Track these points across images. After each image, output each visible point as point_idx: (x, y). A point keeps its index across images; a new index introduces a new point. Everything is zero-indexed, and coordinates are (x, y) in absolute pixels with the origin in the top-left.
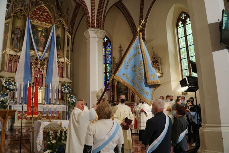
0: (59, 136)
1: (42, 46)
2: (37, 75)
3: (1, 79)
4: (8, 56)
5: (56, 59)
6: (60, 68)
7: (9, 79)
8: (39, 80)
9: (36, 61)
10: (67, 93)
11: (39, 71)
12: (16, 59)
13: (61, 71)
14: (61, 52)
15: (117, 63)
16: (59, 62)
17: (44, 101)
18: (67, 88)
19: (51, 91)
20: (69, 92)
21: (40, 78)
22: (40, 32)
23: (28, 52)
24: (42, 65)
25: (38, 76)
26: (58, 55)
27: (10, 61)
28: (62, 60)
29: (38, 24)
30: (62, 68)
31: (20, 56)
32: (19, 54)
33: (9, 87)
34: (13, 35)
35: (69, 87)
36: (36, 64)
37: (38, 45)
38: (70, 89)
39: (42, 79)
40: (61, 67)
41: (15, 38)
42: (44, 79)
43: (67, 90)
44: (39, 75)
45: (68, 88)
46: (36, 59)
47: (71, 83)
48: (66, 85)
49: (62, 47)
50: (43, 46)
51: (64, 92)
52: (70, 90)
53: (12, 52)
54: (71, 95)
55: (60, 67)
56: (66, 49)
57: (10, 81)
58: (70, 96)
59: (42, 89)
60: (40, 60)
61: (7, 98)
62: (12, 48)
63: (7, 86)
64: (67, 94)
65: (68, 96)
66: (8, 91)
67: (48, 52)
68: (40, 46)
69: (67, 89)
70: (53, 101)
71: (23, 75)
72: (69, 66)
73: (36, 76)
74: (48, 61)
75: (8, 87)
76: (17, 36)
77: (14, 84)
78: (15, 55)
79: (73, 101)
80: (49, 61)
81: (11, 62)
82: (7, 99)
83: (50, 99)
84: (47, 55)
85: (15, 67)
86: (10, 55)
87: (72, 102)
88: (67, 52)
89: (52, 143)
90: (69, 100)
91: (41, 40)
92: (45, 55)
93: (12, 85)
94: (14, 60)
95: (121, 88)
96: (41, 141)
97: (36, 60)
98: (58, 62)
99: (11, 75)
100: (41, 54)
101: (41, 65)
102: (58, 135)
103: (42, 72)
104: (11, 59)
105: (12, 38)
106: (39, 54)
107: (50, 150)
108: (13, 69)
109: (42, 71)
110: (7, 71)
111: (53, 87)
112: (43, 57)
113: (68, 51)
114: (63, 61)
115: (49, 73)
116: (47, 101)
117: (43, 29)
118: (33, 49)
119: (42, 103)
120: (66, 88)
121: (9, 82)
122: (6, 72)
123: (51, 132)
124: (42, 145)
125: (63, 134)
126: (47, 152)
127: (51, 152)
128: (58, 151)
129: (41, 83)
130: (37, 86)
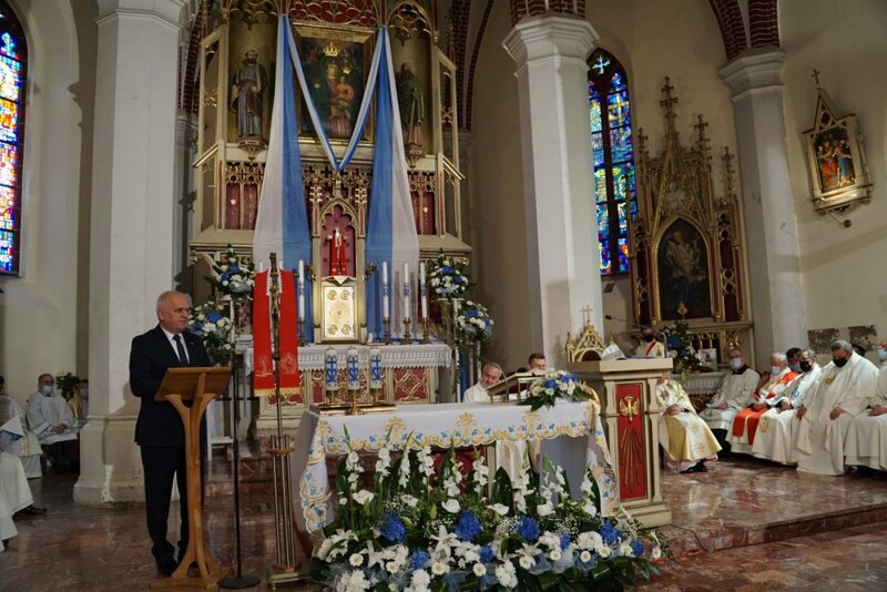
0: (386, 473)
1: (345, 117)
2: (334, 232)
3: (206, 254)
4: (224, 169)
5: (401, 164)
6: (421, 198)
7: (230, 255)
8: (342, 248)
9: (326, 176)
10: (450, 296)
11: (338, 215)
12: (251, 179)
13: (426, 210)
14: (418, 134)
15: (655, 160)
16: (416, 173)
17: (364, 331)
18: (450, 275)
19: (390, 289)
20: (459, 289)
21: (344, 241)
22: (331, 62)
23: (291, 145)
24: (350, 191)
25: (338, 235)
26: (407, 147)
27: (232, 187)
28: (425, 165)
29: (323, 34)
30: (431, 196)
31: (264, 165)
32: (260, 158)
33: (230, 281)
34: (235, 89)
35: (458, 272)
36: (328, 189)
37: (330, 114)
38: (464, 279)
39: (351, 245)
40: (423, 191)
41: (243, 101)
42: (361, 245)
43: (451, 282)
44: (340, 232)
45: (453, 275)
46: (326, 168)
47: (466, 254)
48: (447, 263)
49: (422, 114)
50: (349, 115)
51: (438, 291)
52: (462, 283)
53: (237, 154)
54: (469, 303)
55: (421, 193)
56: (439, 121)
57: (233, 260)
58: (464, 305)
59: (352, 284)
60: (342, 173)
61: (226, 324)
62: (235, 136)
63: (223, 279)
64: (450, 300)
65: (457, 306)
66: (228, 297)
67: (370, 138)
68: (336, 118)
69: (449, 278)
70: (400, 330)
71: (281, 236)
72: (457, 185)
73: (331, 237)
74: (370, 175)
75: (225, 283)
76: (250, 90)
77: (246, 270)
78: (247, 164)
79: (475, 325)
80: (375, 172)
81: (234, 192)
82: (228, 327)
83: (384, 322)
84: (365, 151)
85: (252, 206)
86: (229, 163)
87: (473, 330)
88: (444, 130)
89: (354, 501)
90: (462, 324)
91: (341, 96)
92: (358, 150)
93: (242, 274)
94: (246, 180)
95: (676, 266)
96: (318, 490)
97: (327, 172)
98: (412, 174)
99: (236, 238)
100: (344, 148)
101: (344, 190)
102: (382, 467)
103: (350, 217)
104: (234, 178)
105: (233, 100)
106: (336, 150)
107: (349, 532)
108: (246, 216)
109: (352, 214)
110: (223, 227)
111: (397, 273)
112: (350, 158)
113: (447, 126)
114: (432, 169)
115: (377, 220)
116: (377, 330)
117: (342, 52)
118: (312, 133)
119: (356, 338)
120: (445, 274)
121: (229, 263)
122: (220, 227)
123: (353, 459)
124: (323, 508)
125: (405, 466)
126: (336, 539)
127: (352, 543)
128: (381, 536)
129: (348, 261)
130: (336, 274)
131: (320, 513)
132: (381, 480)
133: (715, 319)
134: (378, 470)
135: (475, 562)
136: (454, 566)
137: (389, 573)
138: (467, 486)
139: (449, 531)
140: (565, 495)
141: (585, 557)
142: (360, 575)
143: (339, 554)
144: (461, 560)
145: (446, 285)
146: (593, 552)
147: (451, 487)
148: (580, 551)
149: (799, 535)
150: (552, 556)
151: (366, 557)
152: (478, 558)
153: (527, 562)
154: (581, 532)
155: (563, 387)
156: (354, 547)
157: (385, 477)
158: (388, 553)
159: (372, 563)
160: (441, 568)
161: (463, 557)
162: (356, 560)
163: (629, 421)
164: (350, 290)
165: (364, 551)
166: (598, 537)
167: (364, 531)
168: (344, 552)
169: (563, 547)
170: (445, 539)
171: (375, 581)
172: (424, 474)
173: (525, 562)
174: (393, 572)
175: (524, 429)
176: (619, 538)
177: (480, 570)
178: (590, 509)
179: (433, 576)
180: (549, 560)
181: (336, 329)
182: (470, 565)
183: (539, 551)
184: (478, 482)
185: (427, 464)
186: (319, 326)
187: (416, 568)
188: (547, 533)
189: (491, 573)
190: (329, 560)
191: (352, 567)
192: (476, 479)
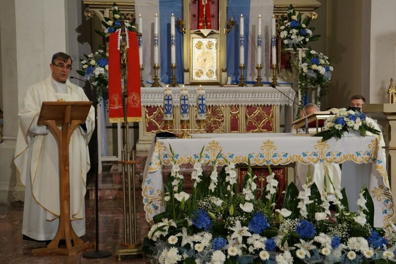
0: (198, 180)
3: (97, 11)
7: (115, 12)
8: (208, 6)
10: (296, 46)
17: (224, 75)
18: (296, 28)
19: (246, 40)
20: (304, 40)
35: (304, 26)
38: (309, 32)
43: (297, 35)
45: (299, 28)
47: (315, 8)
48: (294, 17)
51: (286, 42)
52: (306, 35)
54: (313, 52)
57: (117, 16)
58: (309, 55)
59: (215, 36)
63: (110, 32)
64: (295, 50)
65: (302, 54)
69: (295, 31)
79: (316, 71)
83: (241, 68)
87: (314, 75)
89: (176, 199)
90: (305, 70)
96: (155, 191)
102: (196, 175)
107: (171, 220)
111: (254, 27)
116: (236, 74)
119: (219, 81)
120: (292, 28)
121: (115, 19)
123: (176, 169)
124: (158, 205)
125: (214, 177)
126: (161, 224)
127: (171, 228)
128: (193, 226)
129: (213, 16)
130: (203, 28)
131: (156, 208)
132: (195, 185)
134: (193, 177)
135: (261, 250)
136: (245, 251)
137: (196, 252)
138: (261, 194)
139: (243, 225)
140: (341, 207)
142: (174, 251)
143: (161, 236)
144: (251, 247)
145: (293, 37)
146: (359, 253)
147: (248, 194)
148: (348, 250)
150: (323, 251)
151: (180, 239)
152: (263, 247)
153: (302, 254)
154: (351, 236)
155: (350, 123)
156: (173, 231)
157: (198, 183)
158: (197, 237)
159: (184, 243)
160: (234, 251)
161: (252, 245)
162: (173, 240)
164: (214, 41)
165: (179, 234)
167: (181, 221)
168: (165, 234)
169: (334, 245)
170: (238, 230)
171: (185, 256)
172: (228, 183)
173: (301, 254)
174: (199, 250)
175: (315, 155)
176: (384, 245)
177: (265, 255)
178: (361, 220)
179: (228, 257)
180: (321, 254)
181: (202, 73)
182: (258, 251)
183: (314, 247)
184: (269, 192)
185: (232, 177)
186: (188, 71)
187: (216, 249)
188: (322, 234)
189: (272, 259)
190: (155, 239)
191: (169, 244)
192: (268, 189)
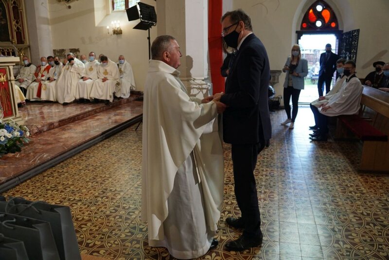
133: (12, 43)
141: (2, 139)
149: (69, 123)
163: (2, 84)
166: (5, 130)
